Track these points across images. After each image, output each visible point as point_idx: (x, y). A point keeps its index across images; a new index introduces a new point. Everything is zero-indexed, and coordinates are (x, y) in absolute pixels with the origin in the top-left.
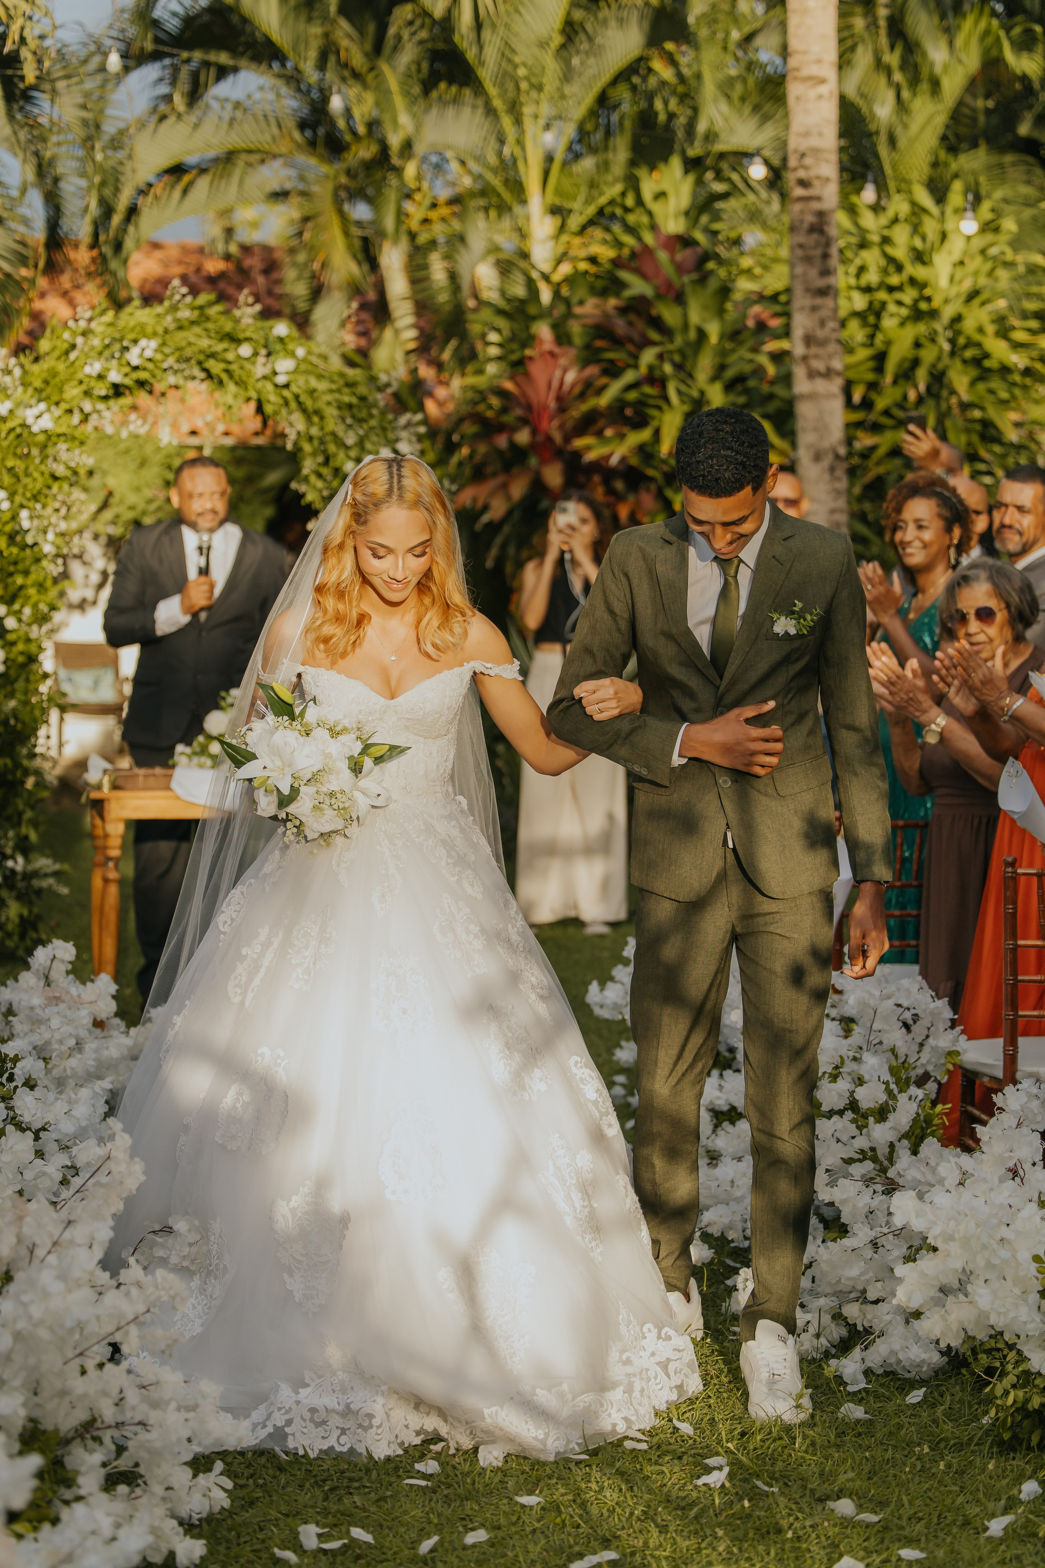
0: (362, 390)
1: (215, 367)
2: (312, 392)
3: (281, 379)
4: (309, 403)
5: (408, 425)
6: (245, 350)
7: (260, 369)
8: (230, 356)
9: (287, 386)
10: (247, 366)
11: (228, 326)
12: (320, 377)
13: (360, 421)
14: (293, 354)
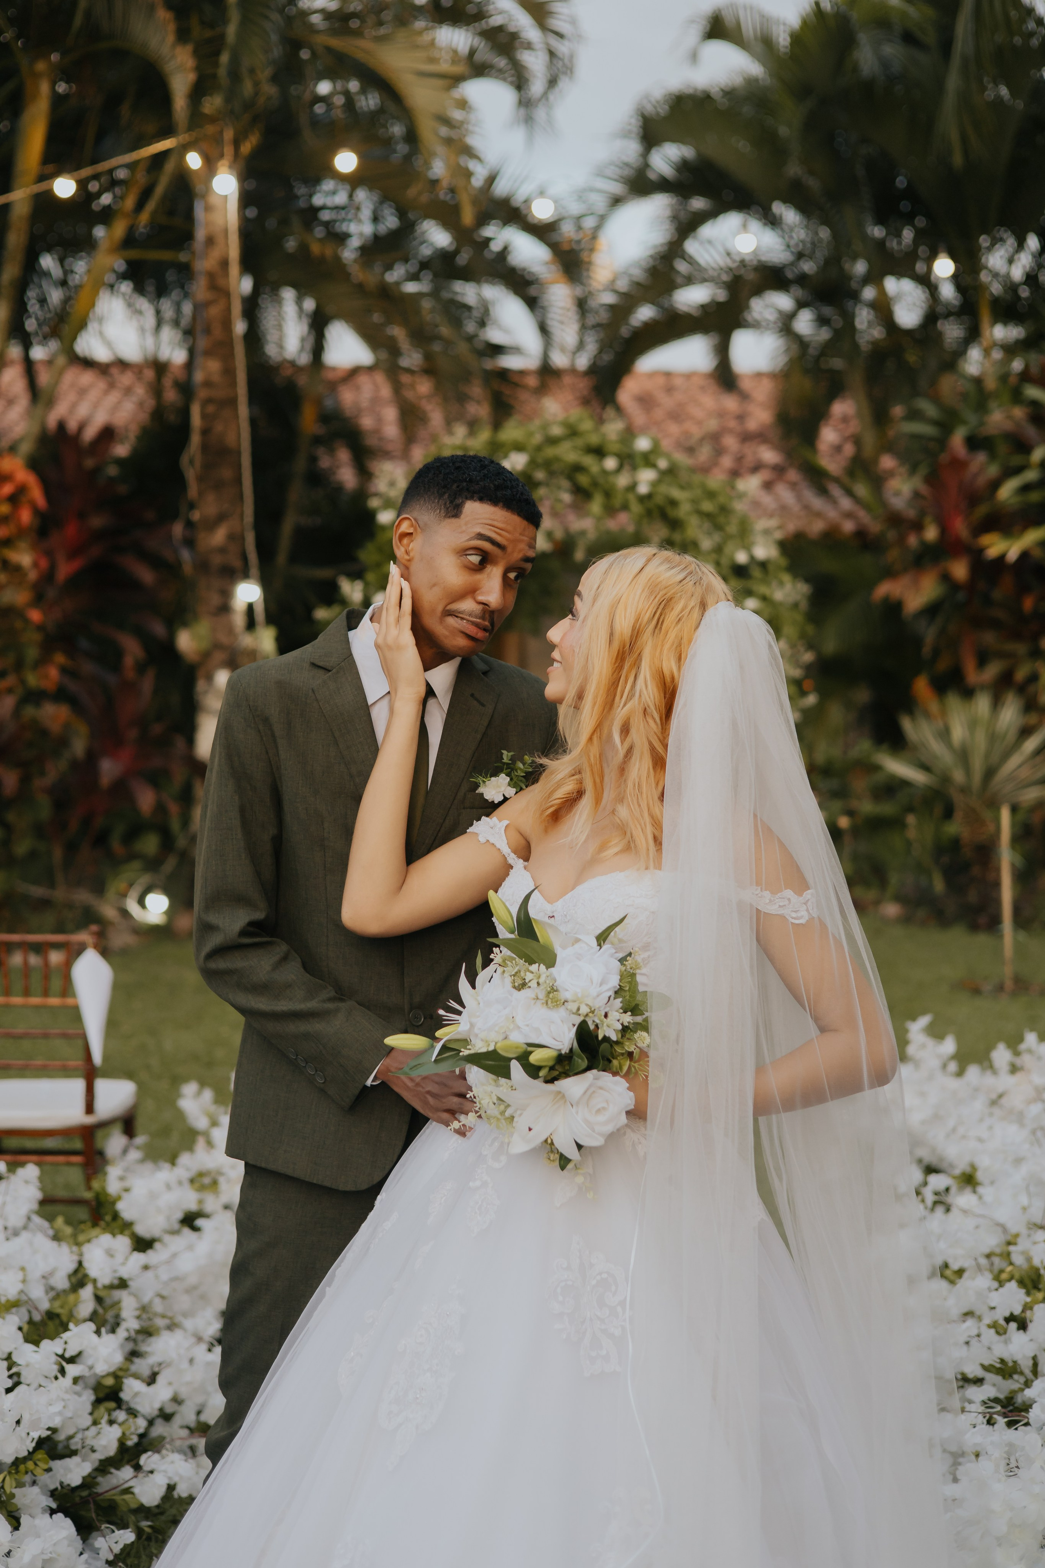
0: (722, 499)
1: (583, 480)
2: (673, 503)
3: (643, 489)
4: (672, 513)
5: (767, 532)
6: (610, 463)
7: (622, 481)
8: (595, 469)
9: (649, 496)
10: (611, 479)
11: (594, 439)
12: (682, 488)
13: (718, 527)
14: (653, 466)
